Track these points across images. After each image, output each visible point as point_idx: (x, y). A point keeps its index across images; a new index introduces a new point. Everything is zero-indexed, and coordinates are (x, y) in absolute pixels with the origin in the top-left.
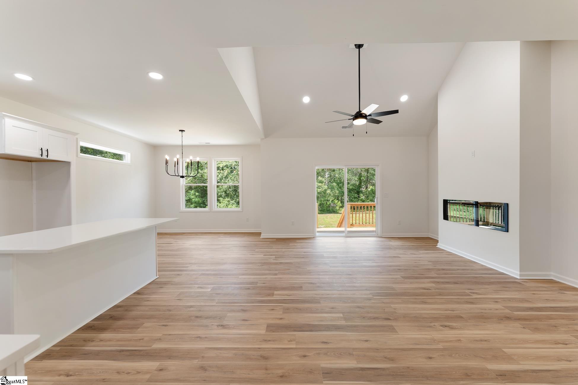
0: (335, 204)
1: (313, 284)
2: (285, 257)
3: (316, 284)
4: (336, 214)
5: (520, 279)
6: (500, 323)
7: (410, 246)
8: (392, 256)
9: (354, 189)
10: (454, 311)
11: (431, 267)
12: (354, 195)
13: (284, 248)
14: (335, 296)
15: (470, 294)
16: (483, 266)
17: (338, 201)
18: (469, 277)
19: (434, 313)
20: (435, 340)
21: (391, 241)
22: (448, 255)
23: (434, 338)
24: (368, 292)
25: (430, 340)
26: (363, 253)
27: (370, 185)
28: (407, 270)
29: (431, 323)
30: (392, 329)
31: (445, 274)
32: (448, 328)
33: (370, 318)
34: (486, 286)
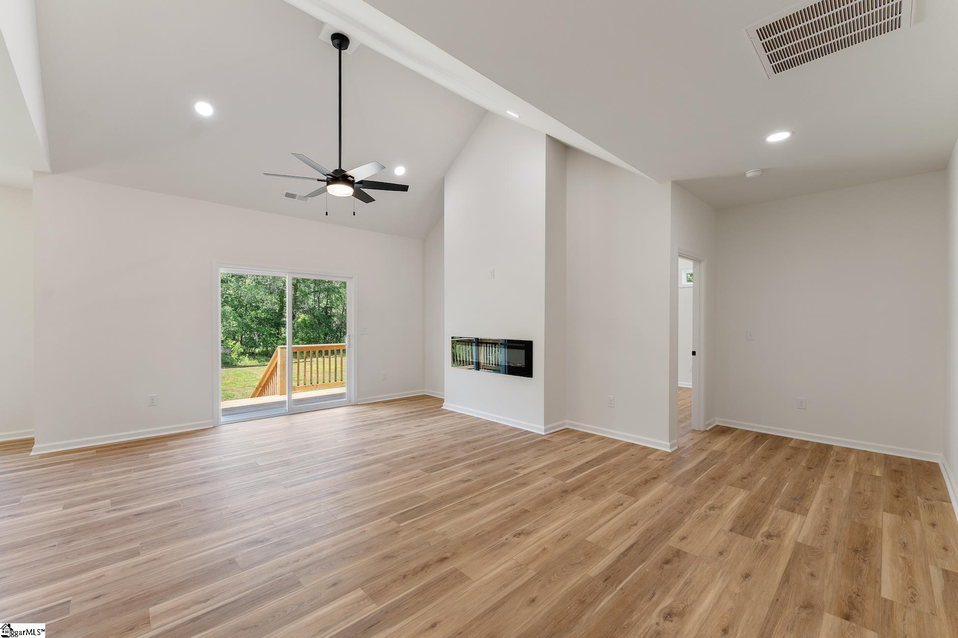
0: (228, 348)
1: (262, 541)
2: (147, 495)
3: (267, 540)
4: (231, 369)
5: (547, 435)
6: (563, 502)
7: (407, 413)
8: (390, 435)
9: (269, 319)
10: (514, 505)
11: (453, 443)
12: (271, 330)
13: (135, 471)
14: (325, 552)
15: (515, 471)
16: (505, 426)
17: (234, 342)
18: (501, 447)
19: (495, 519)
20: (522, 565)
21: (375, 410)
22: (461, 418)
23: (518, 562)
24: (386, 518)
25: (516, 568)
26: (339, 441)
27: (300, 312)
28: (424, 455)
29: (501, 537)
30: (459, 577)
31: (474, 449)
32: (524, 536)
33: (415, 572)
34: (524, 454)
